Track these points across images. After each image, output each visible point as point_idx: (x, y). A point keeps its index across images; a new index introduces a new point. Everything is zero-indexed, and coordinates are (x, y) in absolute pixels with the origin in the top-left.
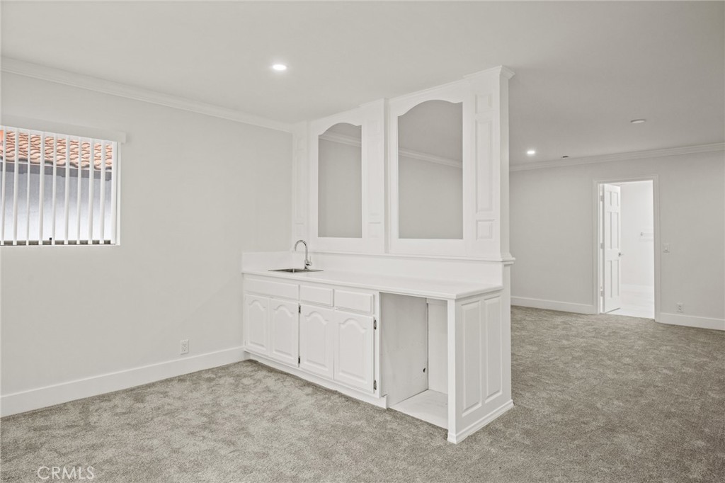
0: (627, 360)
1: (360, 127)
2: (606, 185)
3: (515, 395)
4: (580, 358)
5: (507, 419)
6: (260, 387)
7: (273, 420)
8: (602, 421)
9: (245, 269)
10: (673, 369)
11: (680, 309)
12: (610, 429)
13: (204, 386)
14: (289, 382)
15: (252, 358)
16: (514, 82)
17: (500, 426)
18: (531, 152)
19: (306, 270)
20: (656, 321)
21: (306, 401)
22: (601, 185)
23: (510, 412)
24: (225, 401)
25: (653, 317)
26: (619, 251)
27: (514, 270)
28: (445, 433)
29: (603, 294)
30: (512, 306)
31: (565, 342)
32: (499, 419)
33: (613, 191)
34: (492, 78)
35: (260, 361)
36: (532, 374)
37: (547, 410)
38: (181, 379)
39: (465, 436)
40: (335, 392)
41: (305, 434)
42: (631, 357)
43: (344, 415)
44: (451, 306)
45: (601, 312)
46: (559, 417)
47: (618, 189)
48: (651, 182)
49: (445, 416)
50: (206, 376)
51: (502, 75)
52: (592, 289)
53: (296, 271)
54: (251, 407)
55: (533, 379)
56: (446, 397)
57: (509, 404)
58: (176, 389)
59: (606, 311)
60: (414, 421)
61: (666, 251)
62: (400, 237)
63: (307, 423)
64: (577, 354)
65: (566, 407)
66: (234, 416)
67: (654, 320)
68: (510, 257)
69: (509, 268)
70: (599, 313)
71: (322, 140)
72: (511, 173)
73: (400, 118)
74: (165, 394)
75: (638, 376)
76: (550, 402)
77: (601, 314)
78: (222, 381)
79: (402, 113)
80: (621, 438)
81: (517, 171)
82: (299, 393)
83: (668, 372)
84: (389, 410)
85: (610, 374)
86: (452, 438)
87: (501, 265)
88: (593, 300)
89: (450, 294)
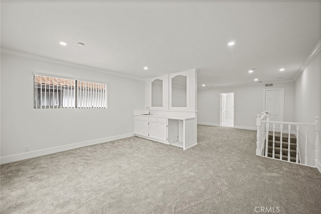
0: (225, 136)
1: (162, 80)
2: (222, 94)
3: (198, 142)
4: (214, 135)
5: (196, 146)
6: (140, 141)
7: (145, 147)
8: (216, 146)
9: (134, 114)
10: (234, 137)
12: (218, 147)
13: (127, 141)
14: (146, 140)
15: (136, 135)
16: (198, 72)
17: (194, 147)
18: (204, 85)
19: (149, 114)
21: (151, 144)
22: (221, 94)
23: (197, 145)
24: (133, 144)
25: (233, 127)
26: (226, 110)
27: (198, 114)
28: (183, 149)
29: (221, 121)
30: (197, 125)
31: (211, 132)
32: (194, 146)
33: (224, 95)
34: (193, 71)
35: (138, 136)
36: (202, 138)
37: (205, 144)
38: (121, 140)
39: (187, 149)
40: (157, 142)
41: (153, 149)
42: (226, 135)
43: (160, 146)
44: (184, 121)
46: (207, 146)
47: (226, 95)
48: (233, 93)
49: (183, 146)
50: (127, 139)
51: (195, 70)
52: (218, 120)
53: (147, 115)
54: (139, 144)
55: (203, 139)
56: (183, 143)
57: (196, 144)
58: (121, 142)
59: (222, 125)
60: (176, 147)
62: (172, 106)
63: (153, 147)
64: (213, 135)
65: (209, 144)
66: (136, 146)
68: (197, 111)
69: (197, 114)
70: (220, 126)
71: (152, 83)
72: (197, 90)
73: (172, 79)
74: (119, 142)
75: (227, 139)
76: (206, 143)
78: (131, 140)
79: (173, 77)
80: (220, 149)
81: (199, 90)
82: (149, 142)
83: (233, 138)
84: (170, 145)
85: (220, 138)
86: (184, 149)
87: (195, 113)
88: (219, 123)
89: (184, 119)
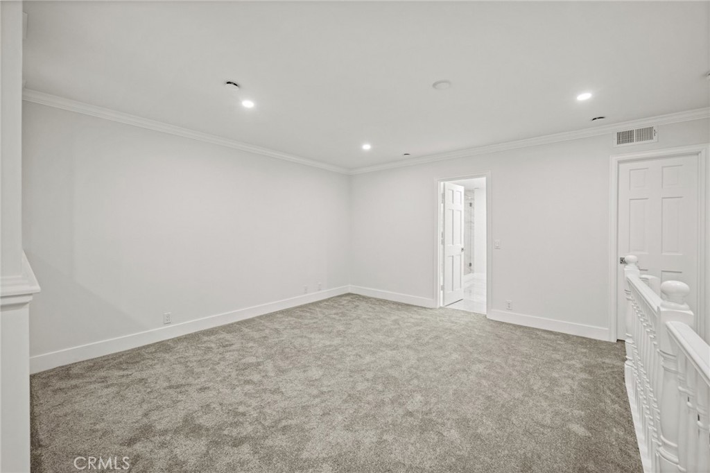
2: (447, 183)
11: (509, 307)
18: (366, 147)
20: (488, 317)
22: (442, 183)
25: (484, 313)
26: (463, 247)
29: (443, 288)
33: (454, 188)
45: (442, 305)
48: (484, 179)
52: (433, 284)
59: (445, 305)
61: (497, 248)
67: (485, 316)
70: (438, 307)
77: (441, 308)
88: (434, 295)
